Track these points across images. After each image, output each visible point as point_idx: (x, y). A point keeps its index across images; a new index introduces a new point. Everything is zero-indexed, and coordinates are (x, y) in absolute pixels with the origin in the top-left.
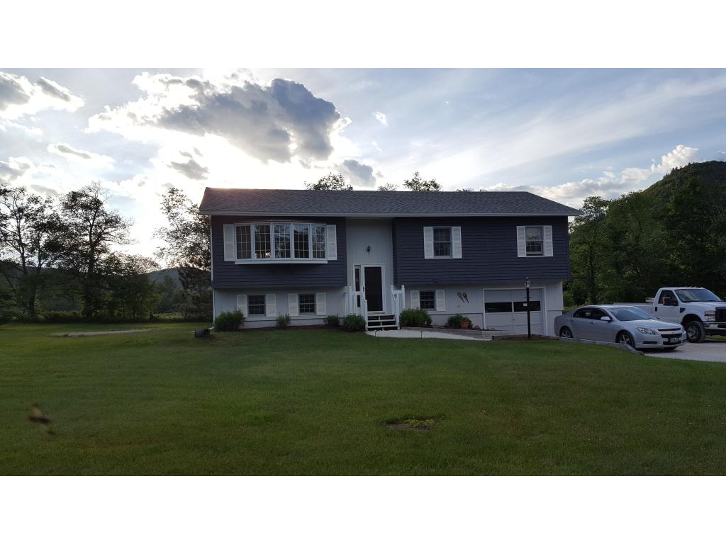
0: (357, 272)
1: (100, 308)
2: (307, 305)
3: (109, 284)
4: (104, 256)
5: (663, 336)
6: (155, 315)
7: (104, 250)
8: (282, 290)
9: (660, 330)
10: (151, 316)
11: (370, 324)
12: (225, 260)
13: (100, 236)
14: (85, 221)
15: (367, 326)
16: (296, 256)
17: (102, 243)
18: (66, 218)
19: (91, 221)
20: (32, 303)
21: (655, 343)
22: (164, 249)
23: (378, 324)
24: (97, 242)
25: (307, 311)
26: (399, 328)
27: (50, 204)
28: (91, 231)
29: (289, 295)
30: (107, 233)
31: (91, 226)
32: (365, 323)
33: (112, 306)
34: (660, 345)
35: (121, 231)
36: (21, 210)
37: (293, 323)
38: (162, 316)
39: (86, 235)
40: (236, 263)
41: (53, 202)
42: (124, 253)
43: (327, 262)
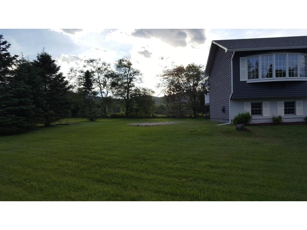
1: (132, 111)
2: (290, 109)
3: (136, 100)
4: (133, 88)
6: (154, 115)
7: (133, 86)
8: (273, 99)
10: (153, 115)
12: (241, 80)
13: (131, 79)
14: (125, 73)
16: (290, 76)
17: (132, 82)
18: (117, 72)
19: (127, 73)
20: (105, 110)
22: (160, 84)
24: (130, 83)
25: (289, 113)
27: (109, 66)
28: (127, 77)
29: (278, 102)
30: (134, 78)
31: (128, 75)
33: (137, 110)
35: (140, 76)
36: (99, 69)
38: (157, 115)
39: (126, 79)
40: (247, 82)
41: (111, 65)
42: (142, 87)
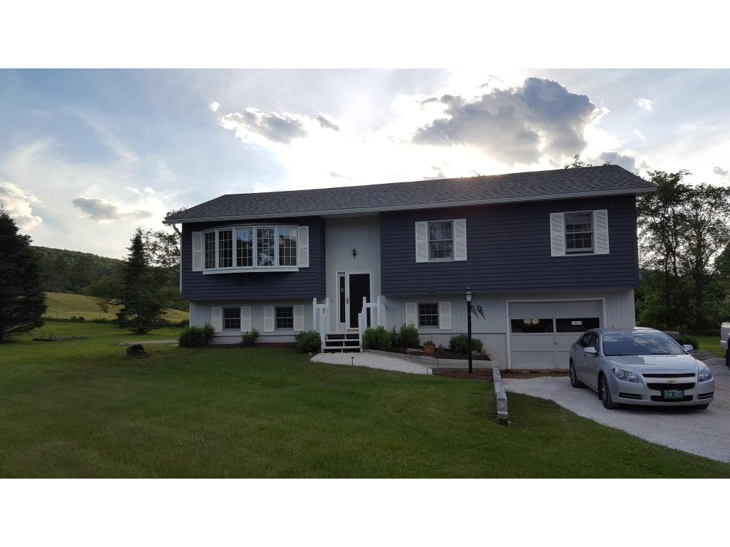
0: (342, 280)
2: (284, 320)
5: (651, 386)
8: (257, 302)
9: (645, 375)
11: (328, 344)
12: (194, 270)
15: (324, 347)
21: (639, 397)
23: (340, 344)
26: (361, 350)
29: (265, 307)
32: (321, 344)
34: (647, 401)
37: (261, 340)
40: (204, 274)
43: (297, 270)
